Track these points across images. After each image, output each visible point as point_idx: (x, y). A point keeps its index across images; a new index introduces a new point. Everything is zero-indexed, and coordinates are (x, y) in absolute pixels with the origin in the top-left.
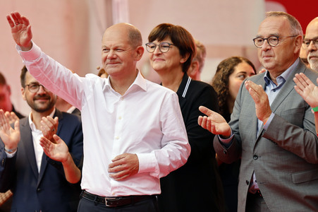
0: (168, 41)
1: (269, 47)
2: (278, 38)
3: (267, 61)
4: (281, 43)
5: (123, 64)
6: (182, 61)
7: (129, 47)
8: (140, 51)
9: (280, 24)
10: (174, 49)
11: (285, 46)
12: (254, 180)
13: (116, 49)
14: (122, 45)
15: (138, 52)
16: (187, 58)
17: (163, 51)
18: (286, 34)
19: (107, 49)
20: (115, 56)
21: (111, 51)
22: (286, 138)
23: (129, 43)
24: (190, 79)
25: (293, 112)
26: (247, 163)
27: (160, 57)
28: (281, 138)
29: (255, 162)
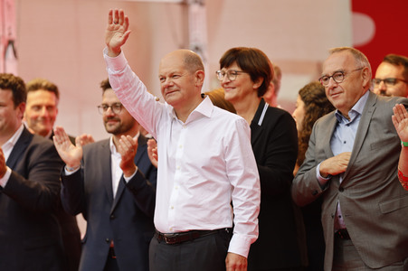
0: (235, 68)
1: (335, 85)
2: (342, 73)
3: (334, 98)
4: (347, 78)
5: (182, 91)
6: (256, 86)
7: (186, 72)
8: (200, 75)
9: (343, 60)
10: (244, 76)
11: (352, 80)
13: (172, 76)
14: (177, 70)
15: (198, 77)
16: (260, 83)
17: (231, 79)
18: (350, 68)
20: (171, 84)
21: (167, 79)
23: (184, 68)
24: (267, 105)
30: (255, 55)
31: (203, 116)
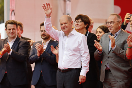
0: (80, 20)
1: (111, 25)
2: (113, 22)
3: (111, 30)
4: (114, 24)
5: (68, 28)
6: (85, 26)
7: (69, 22)
8: (72, 23)
9: (114, 18)
10: (82, 23)
11: (116, 25)
12: (108, 66)
13: (65, 24)
14: (66, 22)
15: (71, 23)
16: (87, 25)
17: (79, 23)
18: (116, 21)
19: (62, 24)
20: (65, 26)
22: (120, 53)
23: (68, 21)
24: (89, 32)
25: (121, 44)
26: (105, 60)
27: (78, 25)
28: (118, 53)
29: (108, 59)
30: (86, 17)
31: (73, 35)
